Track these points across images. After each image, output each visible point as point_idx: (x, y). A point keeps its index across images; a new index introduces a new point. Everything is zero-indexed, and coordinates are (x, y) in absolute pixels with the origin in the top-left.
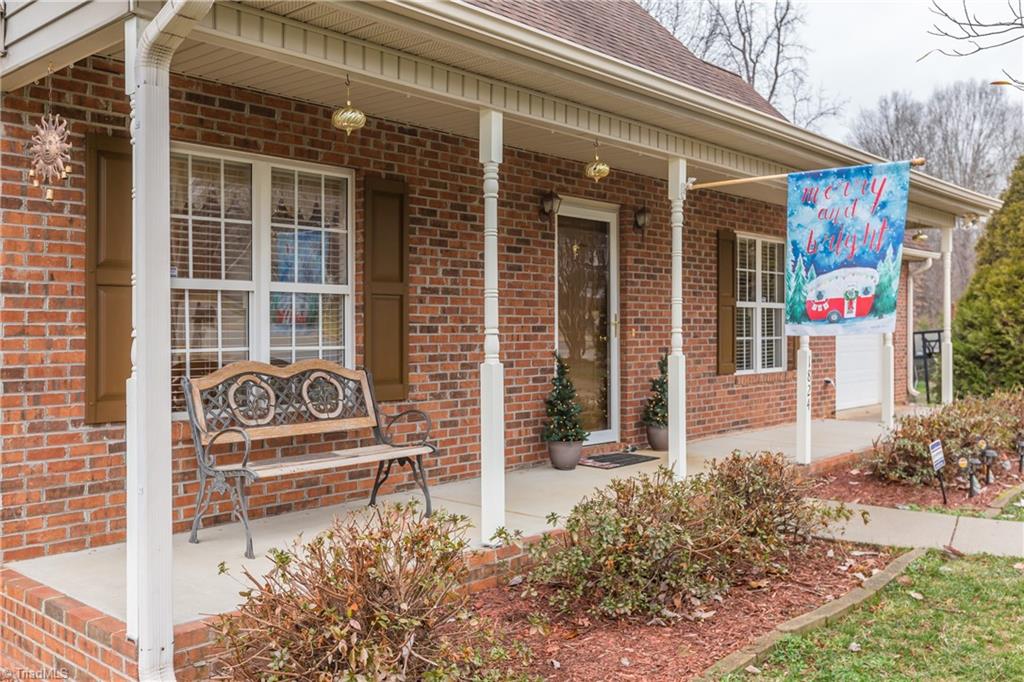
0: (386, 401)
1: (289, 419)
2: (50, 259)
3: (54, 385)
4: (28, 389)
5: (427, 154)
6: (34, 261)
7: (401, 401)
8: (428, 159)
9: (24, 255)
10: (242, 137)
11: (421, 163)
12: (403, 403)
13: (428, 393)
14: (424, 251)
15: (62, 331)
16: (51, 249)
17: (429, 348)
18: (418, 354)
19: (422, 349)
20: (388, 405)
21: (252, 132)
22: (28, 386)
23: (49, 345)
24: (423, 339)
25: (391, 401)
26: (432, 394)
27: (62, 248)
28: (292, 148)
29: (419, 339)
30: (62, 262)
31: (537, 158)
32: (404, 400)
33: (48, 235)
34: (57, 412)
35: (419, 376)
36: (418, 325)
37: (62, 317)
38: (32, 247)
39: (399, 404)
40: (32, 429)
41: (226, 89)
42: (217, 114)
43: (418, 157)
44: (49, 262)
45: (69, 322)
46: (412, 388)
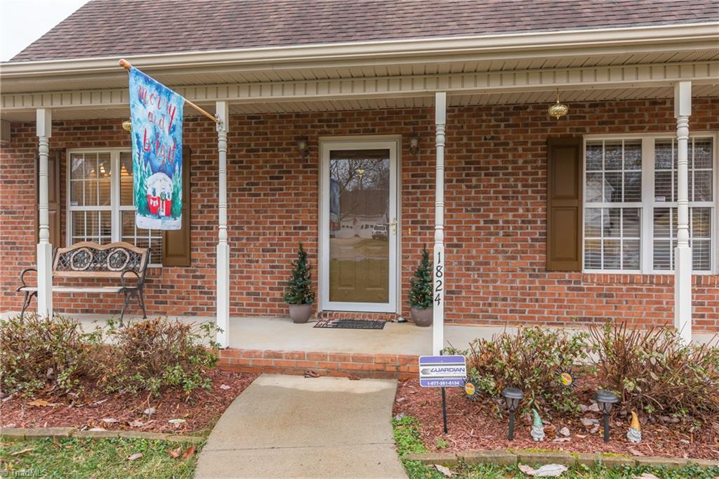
0: (177, 266)
1: (94, 269)
2: (24, 201)
3: (26, 248)
4: (17, 249)
5: (205, 130)
6: (19, 202)
7: (187, 267)
8: (205, 133)
9: (15, 200)
10: (98, 141)
11: (201, 136)
12: (189, 268)
13: (206, 264)
14: (204, 185)
15: (28, 228)
16: (25, 197)
17: (207, 239)
18: (199, 242)
19: (202, 239)
20: (179, 268)
21: (103, 138)
22: (17, 248)
23: (24, 233)
24: (203, 234)
25: (181, 266)
26: (209, 265)
27: (28, 197)
28: (122, 141)
29: (199, 234)
30: (28, 202)
31: (298, 115)
32: (190, 266)
33: (24, 192)
34: (26, 258)
35: (199, 254)
36: (199, 226)
37: (28, 223)
38: (19, 197)
39: (186, 268)
40: (19, 264)
41: (90, 121)
42: (86, 133)
43: (198, 133)
44: (24, 202)
45: (30, 225)
46: (195, 260)
